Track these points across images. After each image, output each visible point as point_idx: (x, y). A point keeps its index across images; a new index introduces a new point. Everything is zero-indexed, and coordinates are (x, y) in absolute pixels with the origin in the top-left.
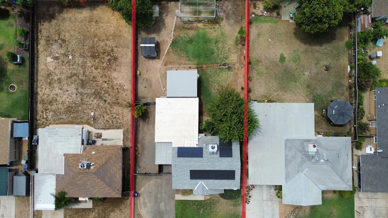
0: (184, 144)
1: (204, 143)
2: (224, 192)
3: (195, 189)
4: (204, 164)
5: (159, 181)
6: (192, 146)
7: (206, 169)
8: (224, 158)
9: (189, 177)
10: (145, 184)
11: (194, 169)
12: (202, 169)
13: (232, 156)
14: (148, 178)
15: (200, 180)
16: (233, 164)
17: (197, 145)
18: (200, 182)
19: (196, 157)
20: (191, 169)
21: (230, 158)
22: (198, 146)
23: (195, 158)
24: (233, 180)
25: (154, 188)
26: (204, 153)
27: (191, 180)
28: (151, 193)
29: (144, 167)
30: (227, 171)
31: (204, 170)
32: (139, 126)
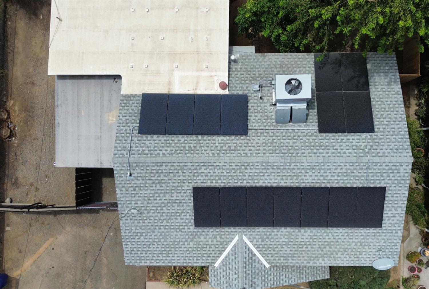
0: (170, 83)
1: (255, 79)
2: (328, 277)
3: (217, 265)
4: (254, 159)
5: (88, 233)
6: (202, 90)
7: (261, 184)
8: (339, 137)
9: (190, 216)
10: (38, 246)
11: (208, 184)
12: (245, 184)
13: (370, 129)
14: (46, 222)
15: (237, 229)
16: (376, 159)
17: (223, 86)
18: (237, 238)
19: (219, 134)
20: (199, 184)
21: (364, 135)
22: (226, 92)
23: (215, 137)
24: (372, 230)
25: (69, 258)
26: (252, 117)
27: (200, 230)
28: (58, 275)
29: (32, 185)
30: (352, 188)
31: (251, 188)
32: (15, 34)
